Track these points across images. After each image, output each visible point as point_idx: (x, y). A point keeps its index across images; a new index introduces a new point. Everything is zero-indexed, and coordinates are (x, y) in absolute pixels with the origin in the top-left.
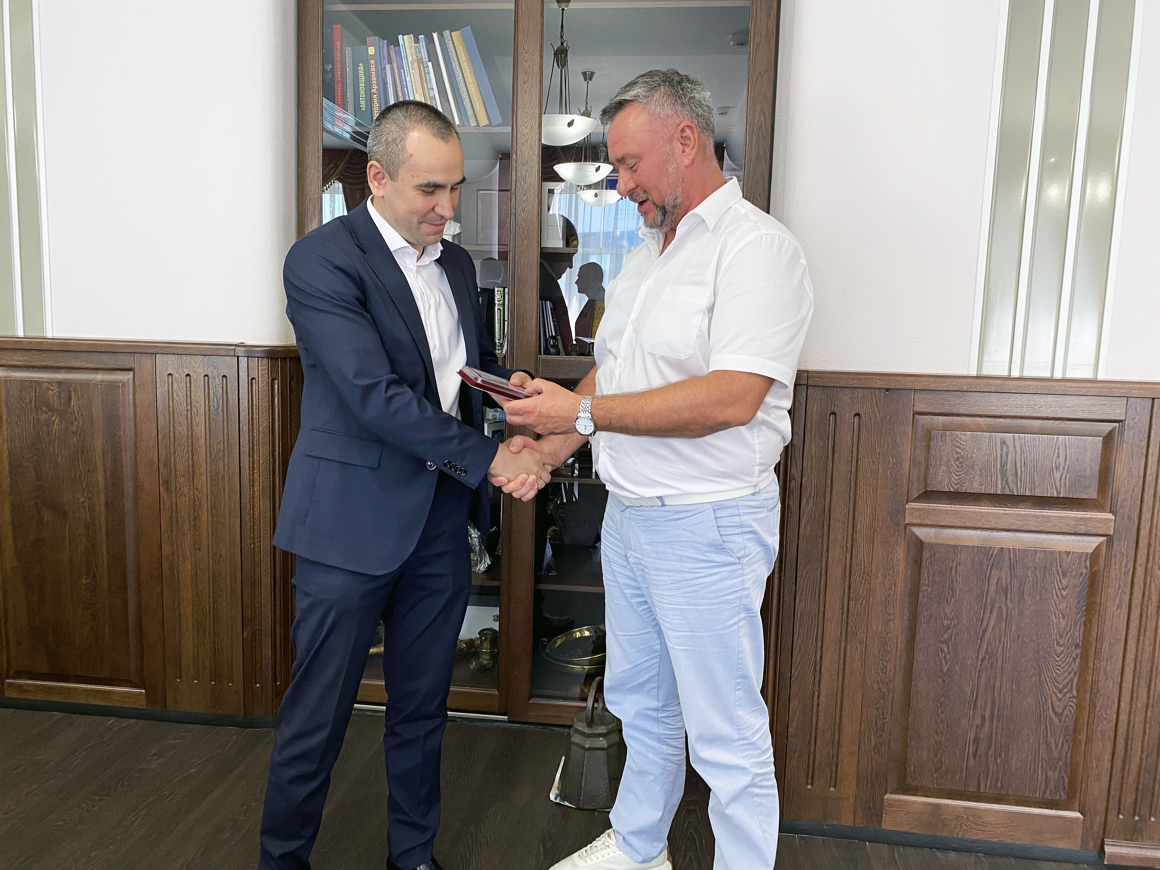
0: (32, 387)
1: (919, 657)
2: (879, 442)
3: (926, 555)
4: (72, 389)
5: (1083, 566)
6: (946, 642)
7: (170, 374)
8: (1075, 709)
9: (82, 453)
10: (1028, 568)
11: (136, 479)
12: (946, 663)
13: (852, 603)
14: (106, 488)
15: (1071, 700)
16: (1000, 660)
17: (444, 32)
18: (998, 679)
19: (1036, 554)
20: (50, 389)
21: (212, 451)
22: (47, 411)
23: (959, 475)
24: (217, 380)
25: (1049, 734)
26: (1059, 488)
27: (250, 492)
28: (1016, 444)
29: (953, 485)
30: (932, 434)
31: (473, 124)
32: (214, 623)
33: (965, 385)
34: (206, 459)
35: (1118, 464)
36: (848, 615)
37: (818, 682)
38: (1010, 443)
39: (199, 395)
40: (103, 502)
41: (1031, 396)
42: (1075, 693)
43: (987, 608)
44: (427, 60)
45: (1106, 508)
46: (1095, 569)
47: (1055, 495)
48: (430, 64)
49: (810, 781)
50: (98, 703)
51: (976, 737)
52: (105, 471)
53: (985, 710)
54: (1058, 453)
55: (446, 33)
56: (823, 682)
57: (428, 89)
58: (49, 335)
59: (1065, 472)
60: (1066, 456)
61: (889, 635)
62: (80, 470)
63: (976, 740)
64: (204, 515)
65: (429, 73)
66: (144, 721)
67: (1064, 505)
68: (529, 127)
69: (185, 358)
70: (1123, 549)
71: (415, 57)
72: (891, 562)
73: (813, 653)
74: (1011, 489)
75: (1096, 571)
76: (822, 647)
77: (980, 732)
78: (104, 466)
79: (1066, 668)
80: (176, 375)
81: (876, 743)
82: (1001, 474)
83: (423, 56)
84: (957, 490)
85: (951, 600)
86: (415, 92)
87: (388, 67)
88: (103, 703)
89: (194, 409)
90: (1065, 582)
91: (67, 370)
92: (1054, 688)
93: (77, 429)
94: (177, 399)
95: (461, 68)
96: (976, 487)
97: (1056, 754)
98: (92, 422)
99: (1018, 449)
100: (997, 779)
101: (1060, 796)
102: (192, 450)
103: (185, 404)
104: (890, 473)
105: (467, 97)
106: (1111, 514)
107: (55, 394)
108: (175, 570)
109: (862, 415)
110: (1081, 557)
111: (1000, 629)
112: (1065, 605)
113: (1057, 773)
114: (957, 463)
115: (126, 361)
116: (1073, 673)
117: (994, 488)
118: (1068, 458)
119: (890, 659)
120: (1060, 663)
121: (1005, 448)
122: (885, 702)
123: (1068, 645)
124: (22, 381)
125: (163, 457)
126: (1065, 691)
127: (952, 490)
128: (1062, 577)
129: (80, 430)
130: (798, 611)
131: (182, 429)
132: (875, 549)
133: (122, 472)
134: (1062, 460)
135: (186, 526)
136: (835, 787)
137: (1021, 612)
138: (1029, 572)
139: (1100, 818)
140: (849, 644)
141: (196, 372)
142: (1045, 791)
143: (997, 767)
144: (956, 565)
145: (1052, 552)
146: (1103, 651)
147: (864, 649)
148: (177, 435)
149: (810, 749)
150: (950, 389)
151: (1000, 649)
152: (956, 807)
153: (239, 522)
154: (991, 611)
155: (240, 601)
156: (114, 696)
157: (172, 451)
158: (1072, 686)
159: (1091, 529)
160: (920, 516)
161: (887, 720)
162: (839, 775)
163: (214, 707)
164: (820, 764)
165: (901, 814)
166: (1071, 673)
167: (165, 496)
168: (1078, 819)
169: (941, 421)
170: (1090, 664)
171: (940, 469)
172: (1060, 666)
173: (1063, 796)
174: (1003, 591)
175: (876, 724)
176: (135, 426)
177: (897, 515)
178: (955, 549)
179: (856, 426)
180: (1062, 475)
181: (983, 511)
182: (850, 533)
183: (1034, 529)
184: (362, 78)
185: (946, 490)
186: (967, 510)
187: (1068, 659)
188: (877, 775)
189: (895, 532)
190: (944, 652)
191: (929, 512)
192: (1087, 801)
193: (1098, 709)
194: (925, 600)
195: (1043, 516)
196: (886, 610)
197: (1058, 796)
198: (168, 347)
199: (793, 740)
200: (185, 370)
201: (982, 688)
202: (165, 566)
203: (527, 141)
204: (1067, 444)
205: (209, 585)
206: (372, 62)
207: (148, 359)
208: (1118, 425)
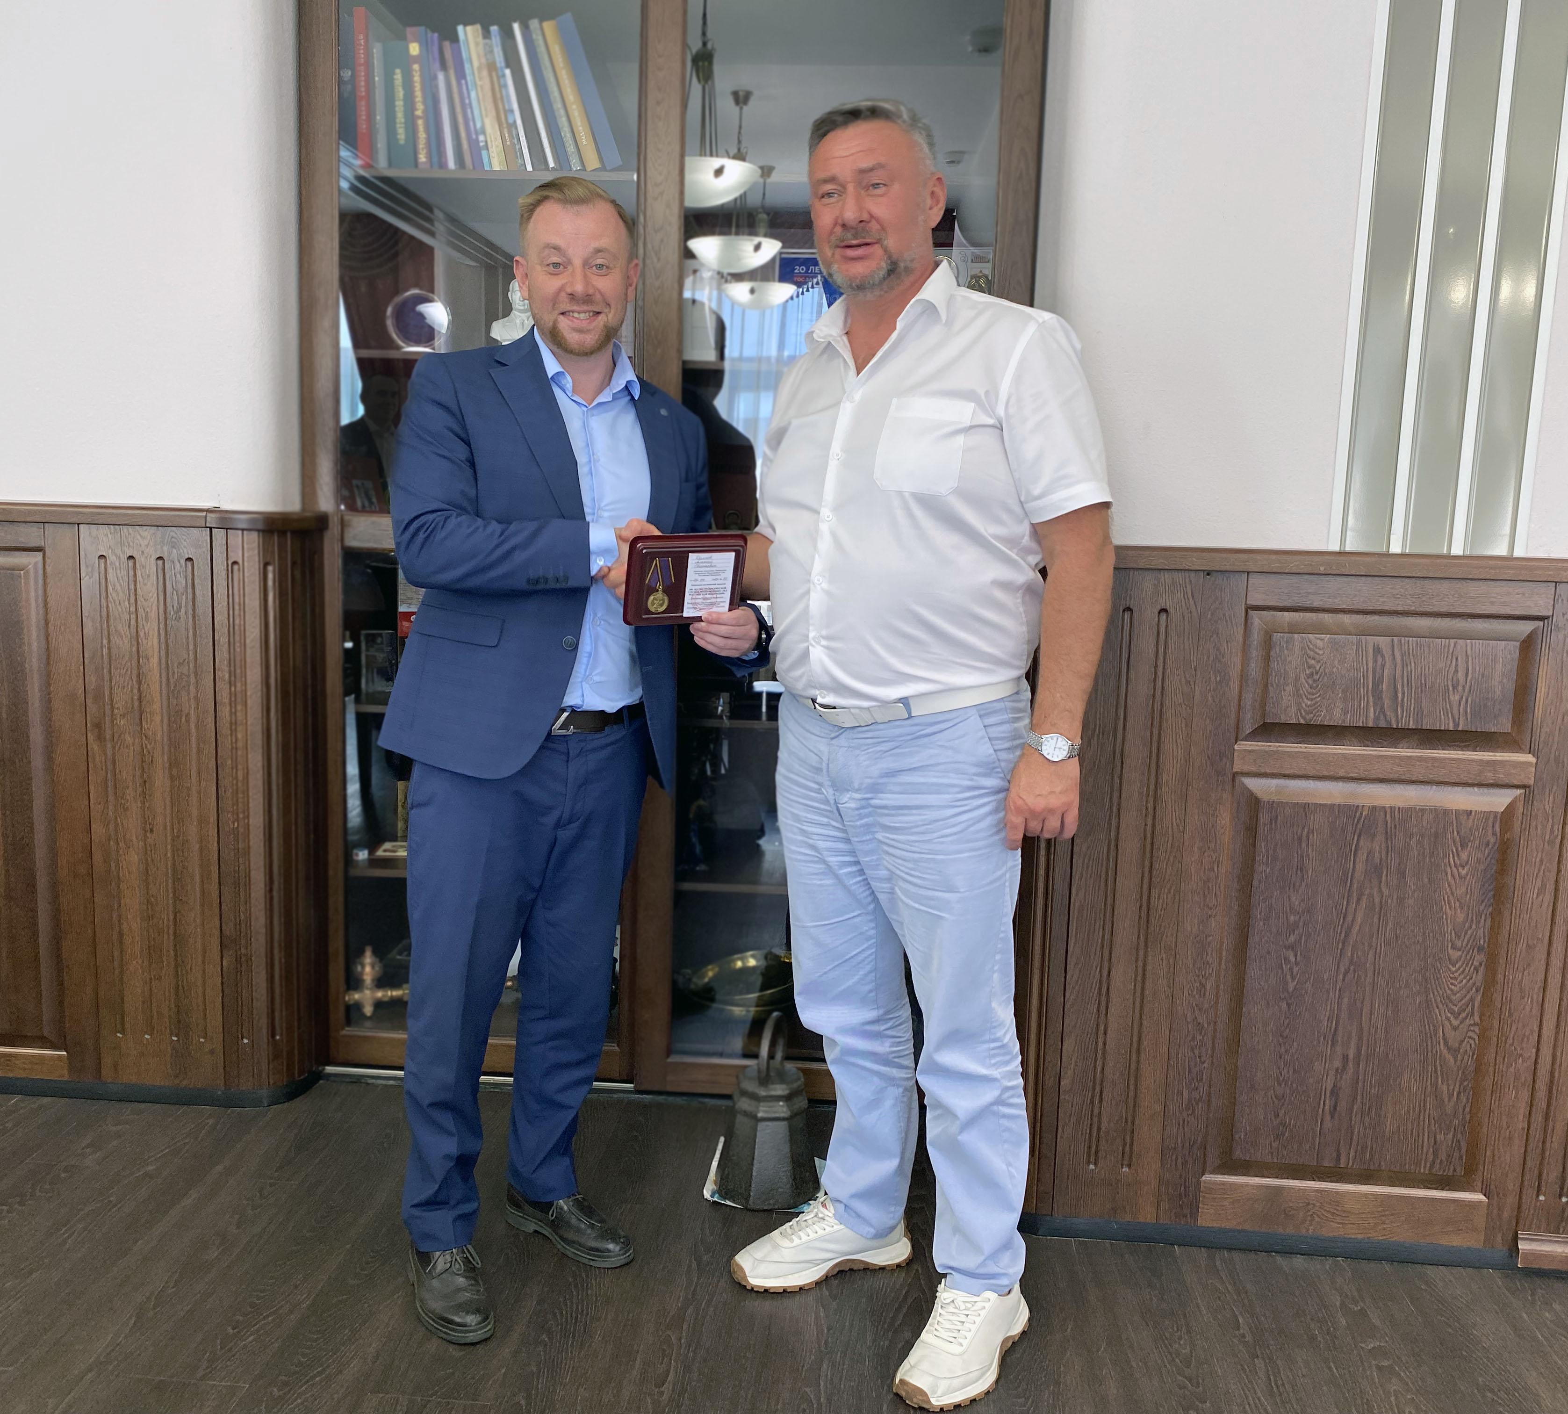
1: (1253, 970)
3: (1264, 818)
5: (1490, 832)
6: (1292, 947)
7: (102, 556)
8: (1477, 1041)
10: (1411, 836)
11: (48, 722)
12: (1293, 979)
13: (1155, 893)
15: (1471, 1028)
16: (1370, 974)
17: (530, 22)
18: (1367, 1003)
21: (170, 674)
23: (1312, 699)
24: (178, 566)
25: (1440, 1078)
26: (1457, 717)
27: (232, 741)
28: (1396, 652)
29: (1304, 713)
30: (1274, 638)
31: (576, 165)
32: (175, 945)
33: (1322, 565)
34: (161, 690)
35: (1542, 681)
36: (1148, 910)
37: (1103, 1009)
38: (1386, 651)
39: (149, 588)
41: (1418, 581)
42: (1477, 1018)
43: (1353, 895)
44: (503, 65)
45: (1523, 747)
46: (1508, 835)
47: (1452, 727)
48: (508, 72)
49: (1092, 1159)
51: (1335, 1086)
53: (1348, 1046)
54: (1457, 665)
55: (534, 23)
56: (1112, 1010)
57: (506, 112)
59: (1466, 694)
60: (1467, 670)
61: (1210, 938)
63: (1335, 1092)
64: (159, 777)
65: (506, 86)
66: (67, 1100)
67: (1464, 742)
68: (664, 172)
69: (125, 530)
70: (1547, 806)
71: (483, 61)
72: (1212, 830)
73: (1096, 967)
74: (1388, 718)
75: (1508, 839)
76: (1110, 958)
77: (1341, 1078)
79: (1465, 981)
80: (112, 558)
81: (1190, 1100)
82: (1373, 697)
83: (497, 59)
84: (1310, 721)
85: (1300, 885)
86: (484, 112)
87: (441, 77)
89: (141, 611)
90: (1464, 856)
92: (1447, 1011)
94: (114, 595)
95: (557, 79)
96: (1337, 717)
97: (1449, 1108)
99: (1398, 659)
100: (1364, 1148)
101: (1455, 1170)
102: (138, 676)
103: (127, 603)
104: (1212, 696)
105: (566, 124)
106: (1530, 755)
108: (113, 865)
109: (1171, 611)
110: (1487, 819)
111: (1371, 925)
112: (1464, 889)
113: (1450, 1136)
114: (1310, 681)
115: (31, 535)
116: (1474, 989)
117: (1363, 718)
118: (1470, 671)
119: (1210, 975)
120: (1456, 974)
121: (1380, 660)
122: (1203, 1037)
123: (1467, 949)
125: (91, 687)
126: (1464, 1015)
127: (1302, 721)
128: (1460, 849)
130: (1074, 905)
131: (123, 643)
132: (1188, 809)
133: (26, 710)
134: (1461, 675)
135: (130, 794)
136: (1129, 1166)
137: (1401, 900)
138: (1413, 842)
139: (1511, 1200)
140: (1150, 953)
141: (143, 552)
142: (1434, 1162)
143: (1365, 1129)
144: (1308, 833)
145: (1446, 812)
146: (1518, 956)
147: (1171, 960)
148: (114, 651)
149: (1092, 1111)
150: (1301, 571)
151: (1371, 956)
152: (1304, 1190)
153: (215, 788)
154: (1359, 900)
155: (217, 911)
156: (17, 1062)
157: (106, 677)
158: (1473, 1009)
159: (1502, 777)
160: (1255, 760)
161: (1206, 1065)
162: (1135, 1148)
163: (176, 1076)
164: (1108, 1132)
165: (1226, 1203)
166: (1471, 989)
167: (96, 748)
168: (1481, 1202)
169: (1287, 619)
170: (1500, 977)
171: (1284, 690)
172: (1456, 979)
173: (1459, 1169)
174: (1376, 870)
175: (1189, 1072)
176: (47, 638)
177: (1221, 760)
178: (1306, 809)
179: (1163, 629)
180: (1462, 698)
181: (1348, 752)
182: (1152, 787)
183: (1421, 778)
184: (400, 93)
185: (1294, 721)
186: (1324, 751)
187: (1467, 969)
188: (1191, 1147)
189: (1218, 786)
190: (1289, 961)
191: (1269, 754)
192: (1493, 1177)
193: (1510, 1041)
194: (1262, 886)
195: (1434, 759)
196: (1205, 900)
197: (1451, 1170)
198: (99, 514)
199: (1067, 1098)
200: (126, 549)
201: (1344, 1015)
202: (98, 857)
203: (661, 194)
204: (1469, 652)
205: (167, 885)
206: (416, 67)
207: (67, 532)
208: (1541, 623)
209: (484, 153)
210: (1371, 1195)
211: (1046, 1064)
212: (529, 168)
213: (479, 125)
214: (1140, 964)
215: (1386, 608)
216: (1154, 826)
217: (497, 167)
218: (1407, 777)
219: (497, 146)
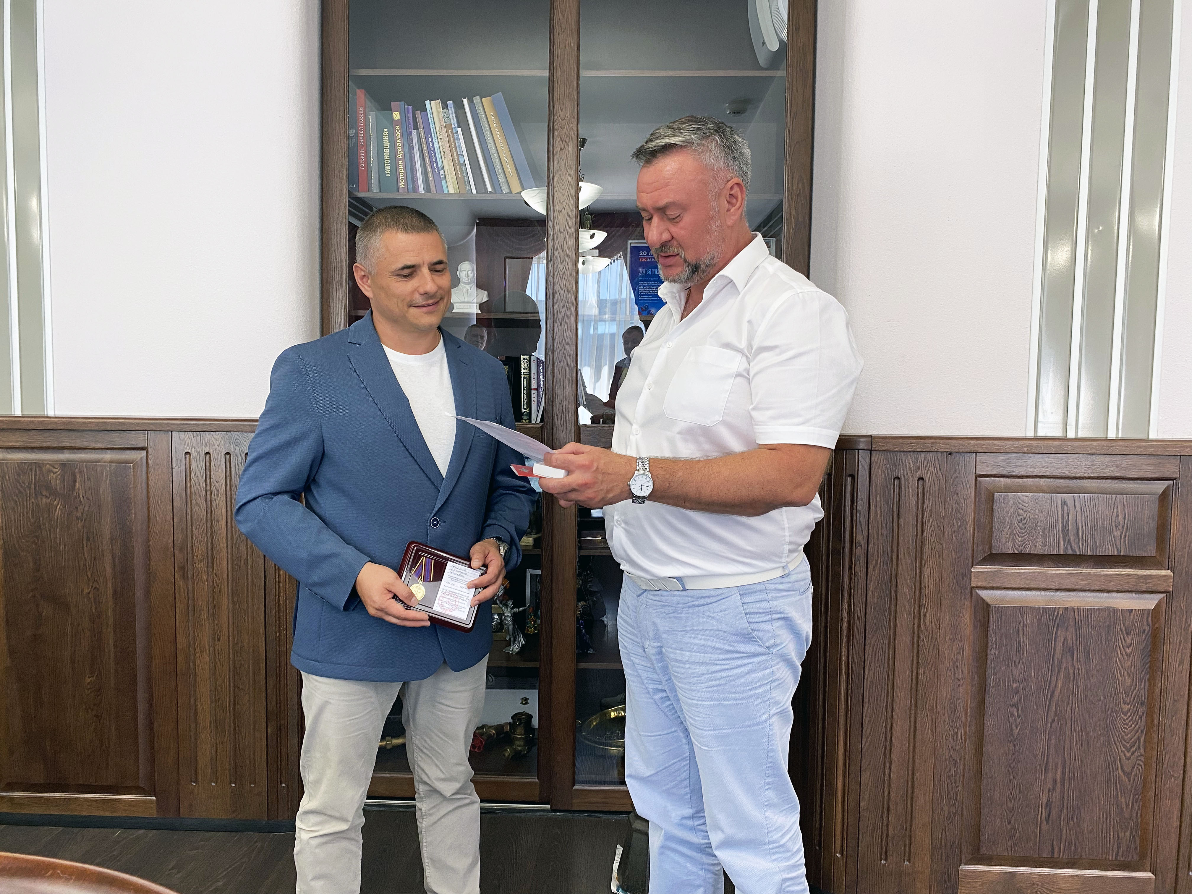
0: (31, 470)
1: (990, 722)
2: (943, 506)
3: (993, 617)
4: (77, 470)
5: (1145, 623)
6: (1015, 705)
7: (187, 453)
8: (1143, 767)
9: (88, 539)
10: (1093, 627)
11: (147, 567)
12: (1017, 727)
13: (921, 670)
14: (114, 577)
15: (1140, 758)
16: (1069, 722)
17: (474, 98)
18: (1068, 741)
19: (1099, 613)
20: (52, 471)
22: (48, 495)
23: (1022, 537)
24: (240, 458)
25: (1119, 794)
26: (1119, 547)
27: (275, 577)
28: (1076, 504)
29: (1017, 546)
30: (995, 496)
31: (505, 190)
32: (234, 719)
33: (1025, 447)
34: (227, 543)
35: (1174, 521)
36: (917, 682)
37: (889, 751)
38: (1070, 503)
39: (218, 474)
40: (110, 592)
41: (1089, 456)
42: (1142, 750)
43: (1055, 669)
44: (456, 125)
45: (1164, 565)
46: (1157, 625)
47: (1116, 553)
48: (459, 130)
49: (883, 856)
50: (102, 813)
51: (1048, 801)
52: (113, 559)
53: (1056, 773)
54: (1117, 512)
55: (477, 99)
56: (894, 752)
57: (458, 155)
58: (51, 413)
59: (1124, 531)
60: (1125, 515)
61: (960, 701)
62: (85, 558)
63: (1049, 804)
64: (225, 603)
65: (458, 139)
66: (155, 831)
67: (1124, 563)
68: (566, 194)
69: (204, 435)
70: (1182, 605)
71: (443, 123)
72: (959, 627)
73: (883, 723)
74: (1073, 548)
75: (1157, 628)
76: (892, 716)
77: (1052, 795)
78: (113, 554)
79: (1133, 726)
80: (194, 454)
81: (949, 813)
82: (1063, 534)
83: (452, 121)
84: (1022, 551)
85: (1019, 662)
86: (443, 157)
87: (414, 132)
88: (107, 814)
89: (214, 489)
90: (1128, 640)
91: (71, 451)
92: (1122, 747)
93: (82, 514)
94: (195, 478)
95: (493, 136)
96: (1038, 548)
97: (1127, 815)
98: (99, 506)
99: (1079, 509)
100: (1070, 843)
101: (1133, 857)
102: (212, 534)
103: (204, 484)
104: (955, 536)
105: (499, 164)
106: (1169, 571)
107: (57, 476)
108: (192, 664)
109: (926, 479)
110: (1143, 615)
111: (1068, 689)
112: (1129, 663)
113: (1128, 833)
114: (1020, 525)
115: (139, 439)
116: (1140, 731)
117: (1056, 549)
118: (1127, 516)
119: (960, 726)
120: (1128, 721)
121: (1066, 508)
122: (957, 770)
123: (1134, 703)
124: (21, 464)
125: (178, 542)
126: (1133, 749)
127: (1016, 552)
128: (1125, 635)
129: (85, 515)
130: (867, 680)
131: (200, 511)
132: (942, 613)
133: (133, 559)
134: (1120, 518)
135: (204, 615)
136: (909, 860)
137: (1088, 671)
138: (1094, 632)
139: (1171, 876)
140: (919, 712)
141: (216, 449)
142: (1118, 852)
143: (1070, 830)
144: (1023, 627)
145: (1115, 611)
146: (1167, 708)
147: (934, 717)
148: (194, 518)
149: (882, 823)
150: (1012, 451)
151: (1069, 710)
152: (1031, 874)
153: (263, 609)
154: (1058, 672)
155: (264, 694)
156: (120, 805)
157: (189, 535)
158: (1139, 745)
159: (1151, 586)
160: (985, 579)
161: (959, 788)
162: (913, 848)
163: (233, 812)
164: (893, 838)
165: (977, 885)
166: (1138, 732)
167: (181, 583)
168: (1150, 879)
169: (1003, 483)
170: (1156, 722)
171: (1003, 531)
172: (1127, 724)
173: (1135, 857)
174: (1069, 650)
175: (948, 793)
176: (148, 509)
177: (963, 579)
178: (1021, 611)
179: (920, 490)
180: (1122, 533)
181: (1047, 571)
182: (917, 598)
183: (1097, 588)
184: (387, 144)
185: (1011, 551)
186: (1031, 571)
187: (1135, 717)
188: (951, 846)
189: (961, 596)
190: (1014, 715)
191: (994, 574)
192: (1158, 861)
193: (1165, 766)
194: (993, 665)
195: (1106, 575)
196: (955, 674)
197: (1130, 857)
198: (187, 424)
199: (865, 814)
200: (204, 448)
201: (1052, 750)
202: (180, 658)
203: (564, 208)
204: (1125, 503)
205: (229, 677)
206: (398, 127)
207: (163, 437)
208: (1172, 482)
209: (444, 182)
210: (1076, 876)
211: (850, 791)
212: (474, 192)
213: (440, 164)
214: (912, 719)
215: (1069, 474)
216: (919, 624)
217: (452, 191)
218: (1087, 587)
219: (452, 178)
